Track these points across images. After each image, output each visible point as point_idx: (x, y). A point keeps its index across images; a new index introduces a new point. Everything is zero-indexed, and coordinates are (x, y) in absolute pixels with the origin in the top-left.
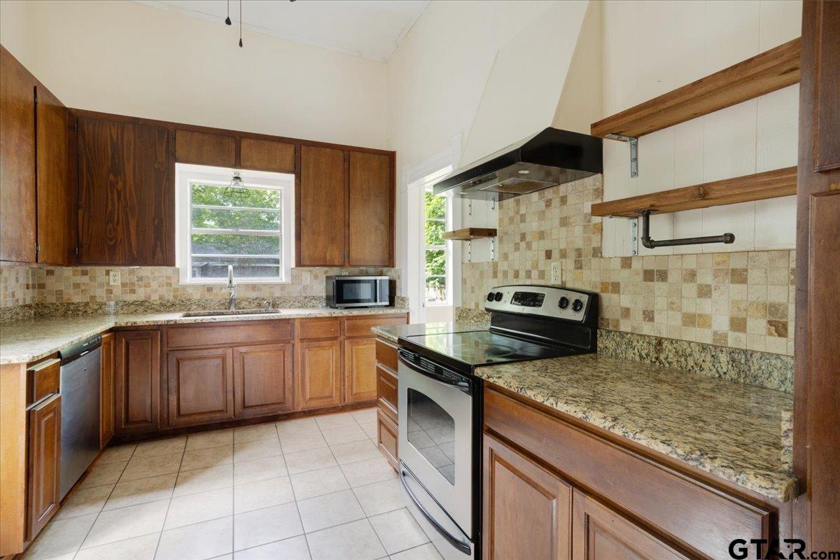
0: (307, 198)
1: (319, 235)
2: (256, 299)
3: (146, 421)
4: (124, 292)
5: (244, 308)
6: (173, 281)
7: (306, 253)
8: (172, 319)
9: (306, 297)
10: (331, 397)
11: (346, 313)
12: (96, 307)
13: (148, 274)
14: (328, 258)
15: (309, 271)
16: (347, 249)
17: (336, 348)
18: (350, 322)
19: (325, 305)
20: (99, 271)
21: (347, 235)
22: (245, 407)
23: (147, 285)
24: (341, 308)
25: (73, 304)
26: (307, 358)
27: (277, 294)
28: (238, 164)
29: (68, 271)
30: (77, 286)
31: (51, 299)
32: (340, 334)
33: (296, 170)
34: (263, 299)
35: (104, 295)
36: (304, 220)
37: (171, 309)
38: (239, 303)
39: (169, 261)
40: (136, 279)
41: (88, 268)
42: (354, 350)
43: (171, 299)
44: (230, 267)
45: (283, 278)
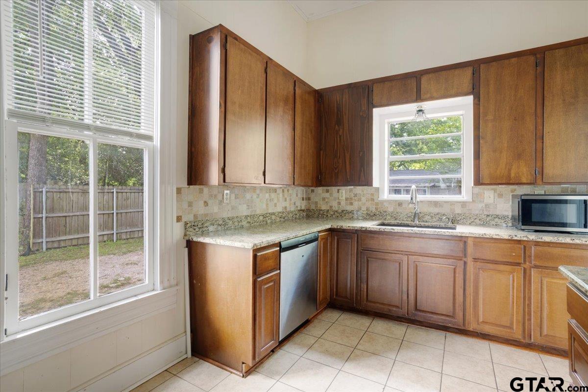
0: (486, 116)
1: (501, 152)
2: (438, 214)
3: (346, 297)
4: (347, 204)
5: (426, 222)
6: (375, 197)
7: (485, 173)
8: (364, 226)
9: (488, 216)
10: (511, 328)
11: (532, 237)
12: (332, 213)
13: (360, 192)
14: (513, 175)
15: (492, 189)
16: (539, 164)
17: (518, 275)
18: (538, 248)
19: (510, 224)
20: (334, 189)
21: (539, 149)
22: (416, 309)
23: (360, 200)
24: (529, 231)
25: (322, 210)
26: (481, 279)
27: (458, 210)
28: (419, 98)
29: (320, 190)
30: (324, 199)
31: (313, 207)
32: (525, 261)
33: (475, 91)
34: (444, 215)
35: (336, 205)
36: (483, 138)
37: (374, 218)
38: (423, 217)
39: (368, 182)
40: (353, 195)
41: (329, 188)
42: (545, 282)
43: (374, 210)
44: (414, 187)
45: (465, 196)
